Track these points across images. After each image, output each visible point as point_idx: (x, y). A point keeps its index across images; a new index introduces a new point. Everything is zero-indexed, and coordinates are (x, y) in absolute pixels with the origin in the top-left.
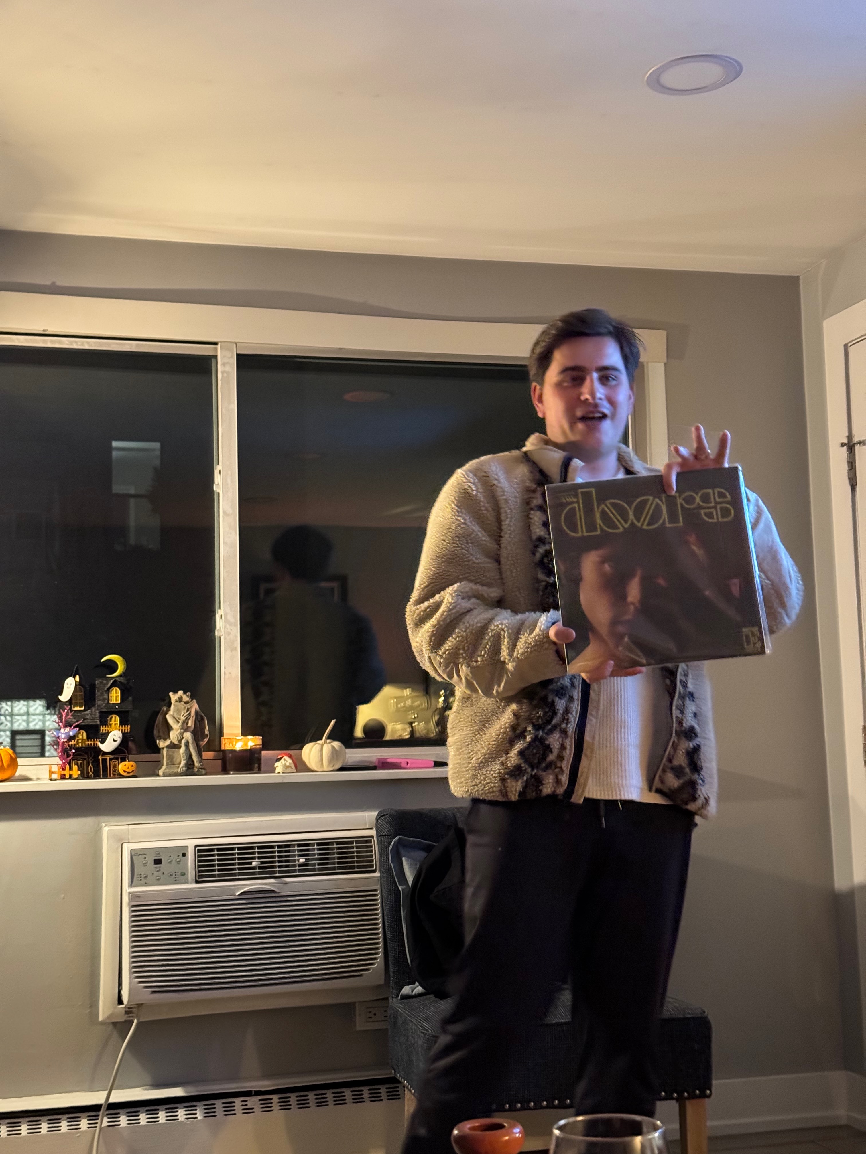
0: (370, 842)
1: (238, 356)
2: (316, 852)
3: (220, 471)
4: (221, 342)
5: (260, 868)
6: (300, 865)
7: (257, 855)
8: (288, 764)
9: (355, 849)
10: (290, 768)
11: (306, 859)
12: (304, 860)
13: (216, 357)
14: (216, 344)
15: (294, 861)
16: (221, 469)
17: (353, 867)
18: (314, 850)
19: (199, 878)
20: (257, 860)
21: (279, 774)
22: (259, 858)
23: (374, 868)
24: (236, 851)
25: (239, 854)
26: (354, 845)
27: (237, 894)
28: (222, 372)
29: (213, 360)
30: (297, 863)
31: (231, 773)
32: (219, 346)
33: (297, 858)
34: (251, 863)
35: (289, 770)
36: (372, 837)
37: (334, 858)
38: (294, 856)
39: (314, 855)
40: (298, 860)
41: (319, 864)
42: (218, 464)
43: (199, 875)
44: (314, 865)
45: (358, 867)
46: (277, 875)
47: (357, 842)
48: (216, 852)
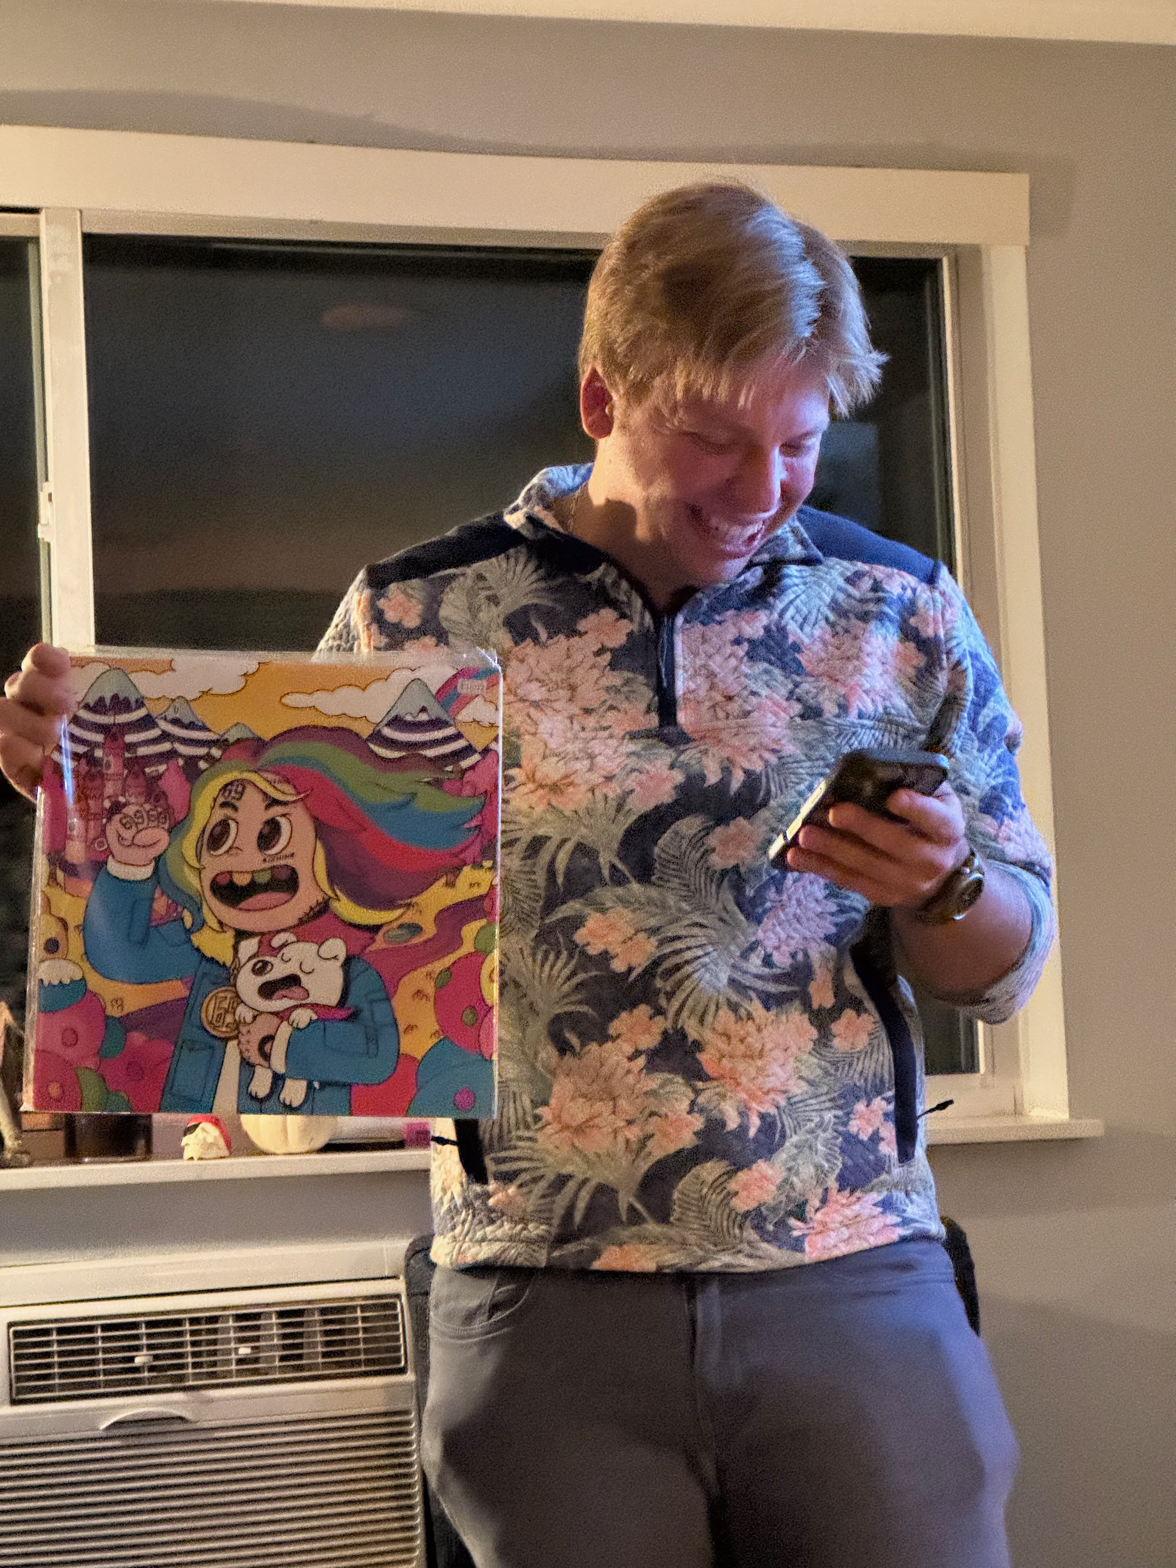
0: (393, 1306)
1: (87, 238)
2: (274, 1331)
3: (50, 495)
4: (48, 208)
5: (152, 1369)
6: (240, 1361)
7: (144, 1341)
8: (210, 1140)
9: (360, 1324)
10: (215, 1148)
11: (253, 1348)
12: (248, 1351)
13: (36, 240)
14: (34, 211)
15: (228, 1352)
16: (52, 490)
17: (358, 1363)
18: (271, 1326)
19: (17, 1394)
20: (145, 1352)
21: (191, 1162)
22: (150, 1347)
23: (402, 1363)
24: (99, 1334)
25: (105, 1339)
26: (359, 1313)
27: (103, 1426)
28: (52, 276)
29: (31, 248)
30: (233, 1356)
31: (86, 1160)
32: (42, 216)
33: (233, 1345)
34: (131, 1359)
35: (214, 1152)
36: (398, 1296)
37: (315, 1345)
38: (228, 1341)
39: (271, 1337)
40: (236, 1349)
41: (283, 1358)
42: (47, 480)
43: (18, 1388)
44: (272, 1359)
45: (368, 1362)
46: (191, 1383)
47: (364, 1308)
48: (54, 1337)
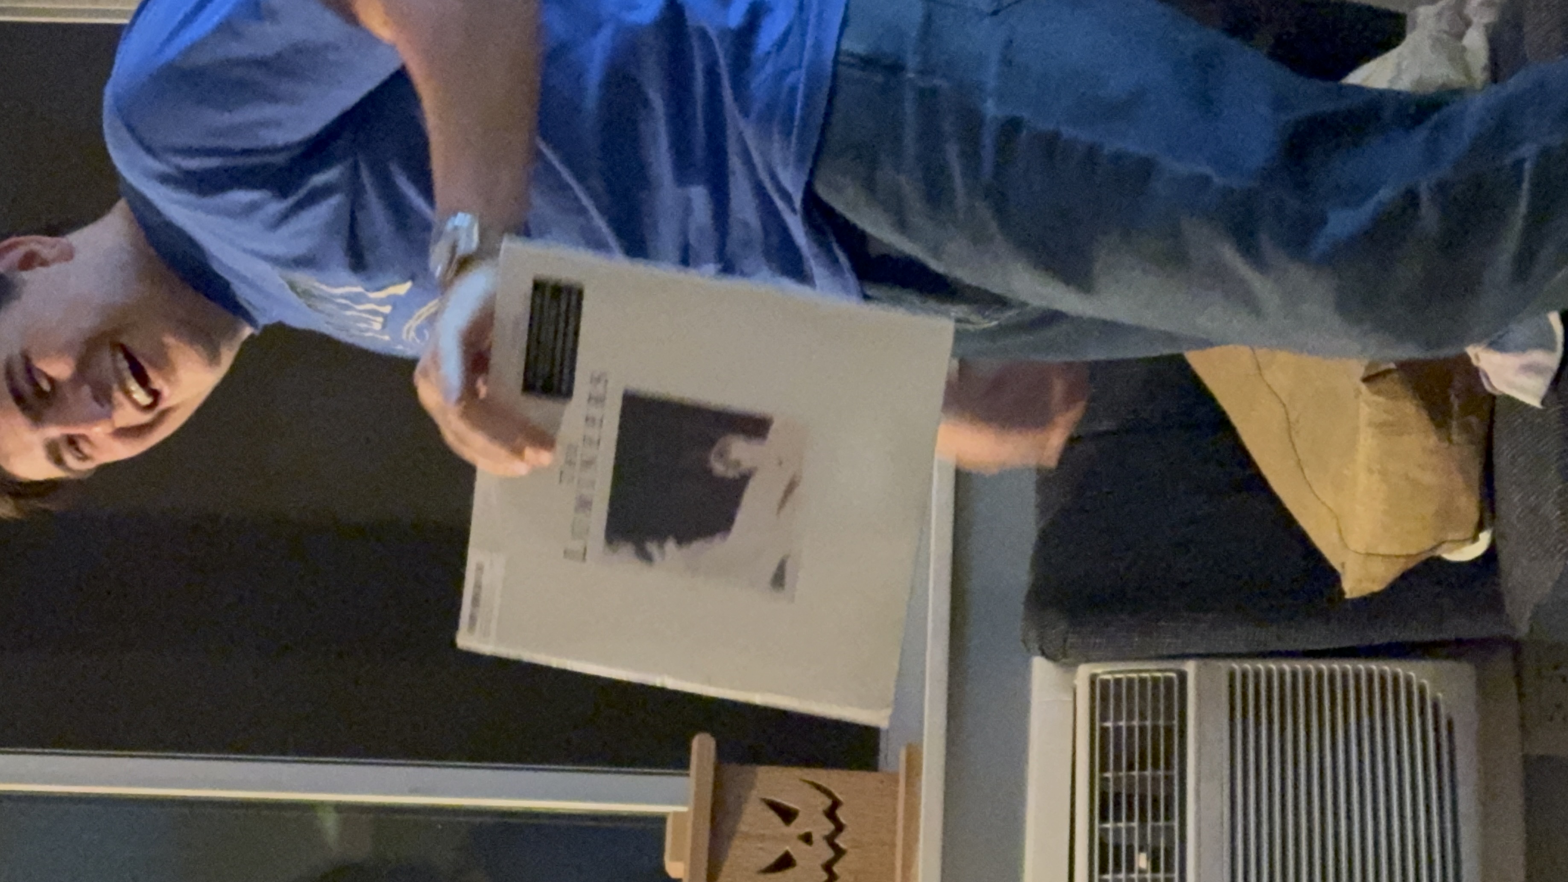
0: (1105, 684)
2: (1123, 825)
6: (1155, 868)
9: (1123, 724)
11: (1141, 849)
12: (1143, 857)
17: (1169, 730)
18: (1117, 831)
23: (1173, 675)
26: (1109, 724)
30: (1148, 875)
36: (1093, 680)
37: (1143, 779)
39: (1130, 830)
41: (1156, 818)
44: (1155, 830)
45: (1169, 717)
47: (1104, 718)
